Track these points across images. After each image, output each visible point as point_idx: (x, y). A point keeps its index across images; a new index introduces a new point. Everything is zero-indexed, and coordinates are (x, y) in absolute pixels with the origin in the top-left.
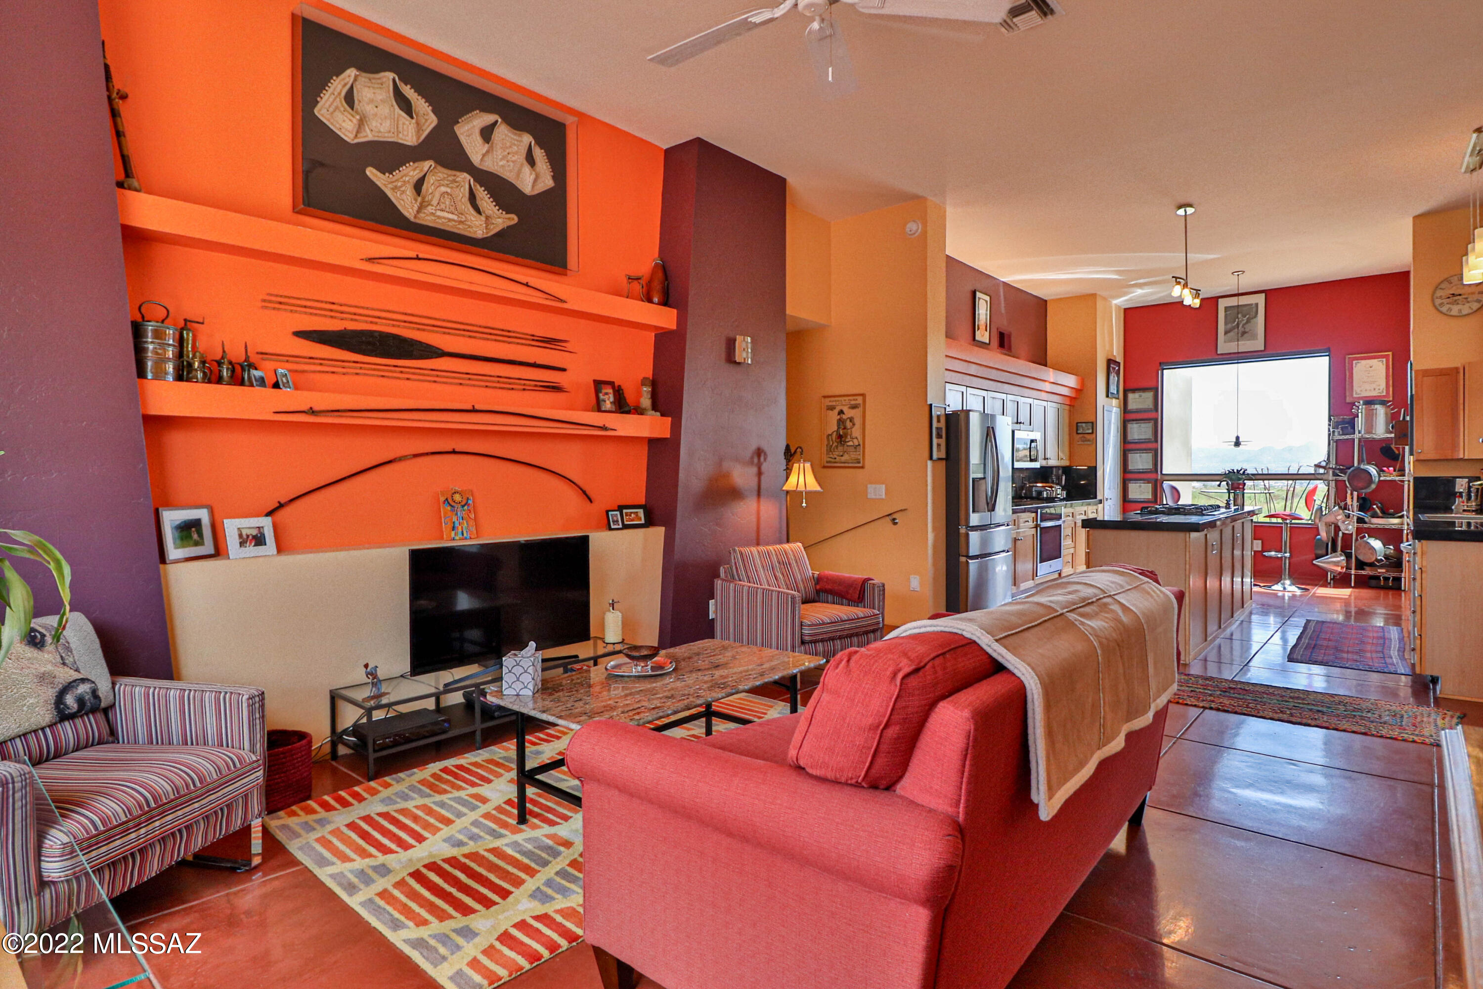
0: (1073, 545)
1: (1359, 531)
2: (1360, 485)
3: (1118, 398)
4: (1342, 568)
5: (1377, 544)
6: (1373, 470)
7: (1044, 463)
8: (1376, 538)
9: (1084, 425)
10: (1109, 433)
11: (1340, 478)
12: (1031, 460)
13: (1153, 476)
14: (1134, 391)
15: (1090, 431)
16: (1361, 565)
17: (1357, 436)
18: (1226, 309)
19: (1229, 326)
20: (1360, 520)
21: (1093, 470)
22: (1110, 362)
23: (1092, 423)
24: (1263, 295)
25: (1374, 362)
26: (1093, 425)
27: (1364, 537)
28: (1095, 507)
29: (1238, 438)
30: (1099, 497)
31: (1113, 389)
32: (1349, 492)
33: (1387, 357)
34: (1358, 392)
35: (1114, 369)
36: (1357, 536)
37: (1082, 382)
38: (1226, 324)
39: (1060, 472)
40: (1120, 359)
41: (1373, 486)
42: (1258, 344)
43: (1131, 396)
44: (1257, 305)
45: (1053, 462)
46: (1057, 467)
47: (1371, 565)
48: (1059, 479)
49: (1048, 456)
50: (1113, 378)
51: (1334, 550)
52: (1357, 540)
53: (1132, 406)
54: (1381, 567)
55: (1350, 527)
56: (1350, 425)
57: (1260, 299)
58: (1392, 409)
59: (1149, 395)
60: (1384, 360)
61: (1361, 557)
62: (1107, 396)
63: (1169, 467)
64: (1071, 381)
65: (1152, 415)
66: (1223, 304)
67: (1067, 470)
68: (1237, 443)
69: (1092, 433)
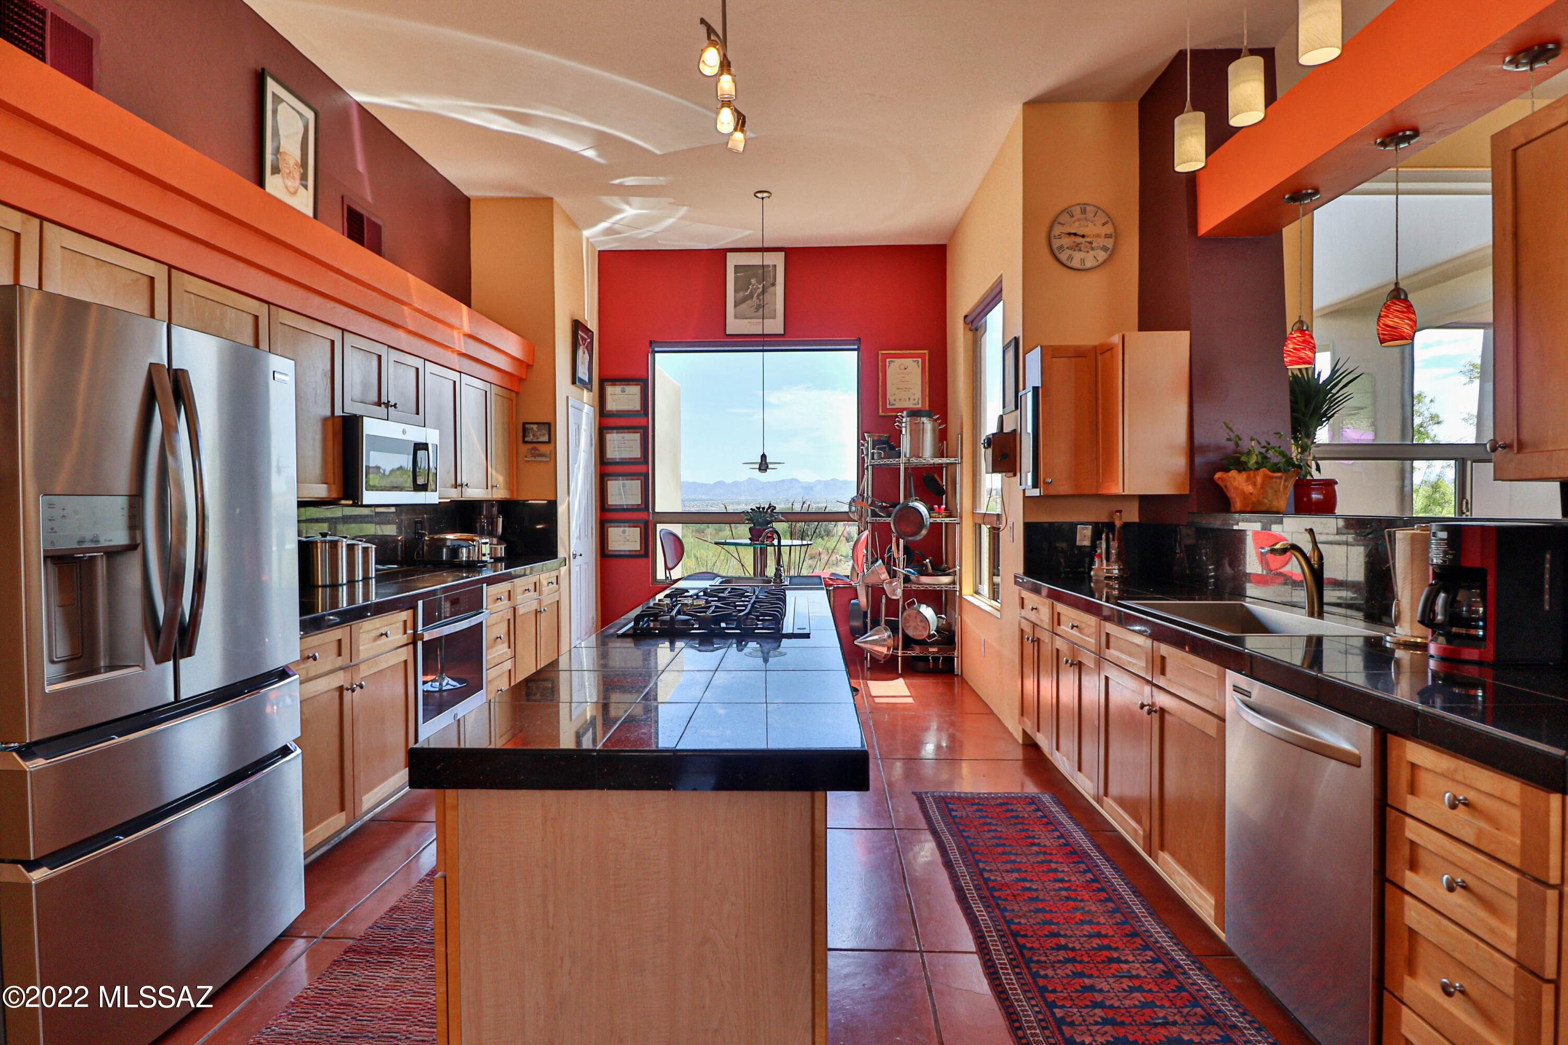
0: (510, 653)
1: (907, 594)
2: (908, 530)
3: (591, 390)
4: (889, 649)
5: (928, 612)
6: (922, 508)
7: (454, 494)
8: (928, 605)
9: (535, 427)
10: (578, 445)
11: (882, 520)
12: (419, 488)
13: (643, 515)
14: (615, 381)
15: (546, 439)
16: (909, 642)
17: (903, 459)
18: (737, 268)
19: (741, 294)
20: (907, 579)
21: (552, 506)
22: (577, 326)
23: (549, 424)
24: (783, 254)
25: (908, 362)
26: (549, 427)
27: (913, 603)
28: (554, 573)
29: (764, 457)
30: (562, 553)
31: (583, 373)
32: (894, 539)
33: (922, 356)
34: (893, 402)
35: (583, 338)
36: (904, 602)
37: (531, 349)
38: (736, 291)
39: (495, 509)
40: (592, 324)
41: (924, 532)
42: (775, 325)
43: (610, 390)
44: (775, 266)
45: (475, 493)
46: (490, 502)
47: (921, 643)
48: (493, 523)
49: (464, 478)
50: (583, 356)
51: (876, 623)
52: (904, 609)
53: (611, 406)
54: (933, 644)
55: (896, 591)
56: (890, 445)
57: (778, 260)
58: (940, 424)
59: (635, 390)
60: (920, 360)
61: (910, 633)
62: (574, 382)
63: (665, 501)
64: (512, 344)
65: (640, 421)
66: (733, 260)
67: (506, 507)
68: (763, 465)
69: (549, 442)
